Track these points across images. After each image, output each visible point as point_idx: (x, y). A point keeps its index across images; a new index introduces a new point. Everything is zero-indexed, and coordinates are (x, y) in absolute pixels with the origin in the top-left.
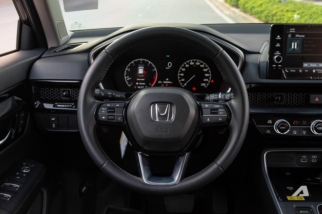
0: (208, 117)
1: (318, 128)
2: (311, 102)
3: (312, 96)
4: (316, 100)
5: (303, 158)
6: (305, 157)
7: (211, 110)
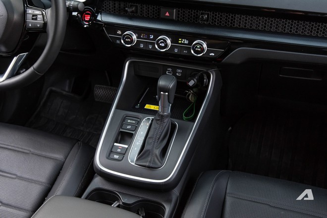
0: (30, 23)
1: (161, 44)
2: (162, 16)
3: (162, 10)
4: (166, 15)
5: (169, 70)
6: (170, 69)
7: (33, 16)
